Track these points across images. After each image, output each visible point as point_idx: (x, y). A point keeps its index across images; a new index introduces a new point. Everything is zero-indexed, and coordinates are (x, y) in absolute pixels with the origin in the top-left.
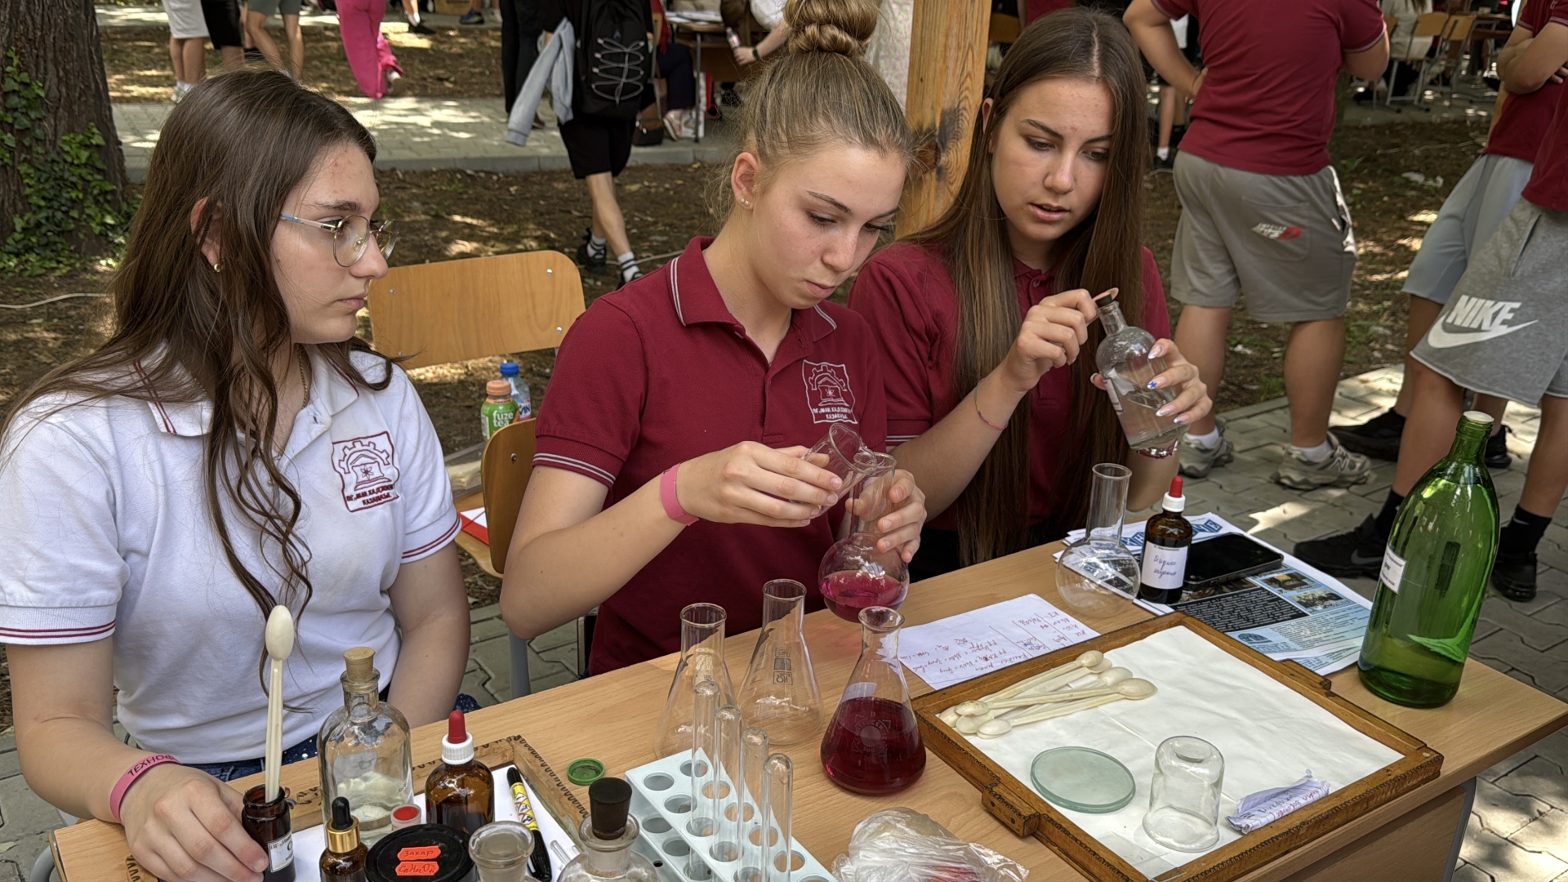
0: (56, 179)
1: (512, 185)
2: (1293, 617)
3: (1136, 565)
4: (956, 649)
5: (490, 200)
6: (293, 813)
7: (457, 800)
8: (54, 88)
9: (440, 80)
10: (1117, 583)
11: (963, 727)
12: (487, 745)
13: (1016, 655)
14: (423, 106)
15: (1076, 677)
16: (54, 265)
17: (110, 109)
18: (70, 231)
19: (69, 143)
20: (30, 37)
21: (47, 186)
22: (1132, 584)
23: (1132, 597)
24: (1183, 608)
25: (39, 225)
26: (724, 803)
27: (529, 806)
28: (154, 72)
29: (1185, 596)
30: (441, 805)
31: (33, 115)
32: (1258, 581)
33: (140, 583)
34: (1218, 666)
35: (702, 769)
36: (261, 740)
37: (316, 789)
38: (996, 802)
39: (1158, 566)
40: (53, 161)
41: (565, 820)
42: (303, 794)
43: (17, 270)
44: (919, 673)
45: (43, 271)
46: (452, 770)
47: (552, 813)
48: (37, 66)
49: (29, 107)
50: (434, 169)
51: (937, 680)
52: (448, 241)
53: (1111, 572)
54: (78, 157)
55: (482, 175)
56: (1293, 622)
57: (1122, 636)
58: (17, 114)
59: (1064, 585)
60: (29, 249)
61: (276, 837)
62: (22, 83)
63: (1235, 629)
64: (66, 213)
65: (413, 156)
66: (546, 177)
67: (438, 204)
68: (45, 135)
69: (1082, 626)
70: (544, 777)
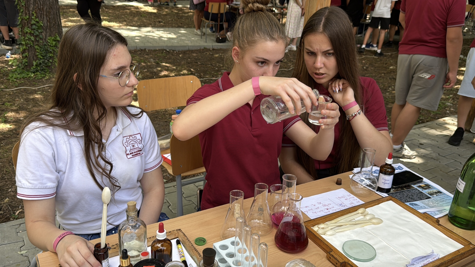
0: (46, 50)
1: (180, 54)
2: (427, 199)
3: (376, 180)
4: (318, 206)
5: (174, 59)
6: (110, 252)
7: (161, 251)
8: (46, 23)
9: (160, 22)
10: (370, 186)
11: (320, 232)
12: (170, 232)
13: (337, 209)
14: (154, 30)
15: (357, 216)
16: (44, 75)
17: (62, 30)
18: (49, 66)
19: (50, 40)
20: (39, 8)
21: (43, 52)
22: (375, 186)
23: (375, 191)
24: (391, 195)
25: (40, 64)
26: (245, 255)
27: (183, 252)
28: (75, 18)
29: (392, 191)
30: (155, 252)
31: (39, 31)
32: (415, 186)
33: (63, 181)
34: (403, 214)
35: (238, 244)
36: (100, 227)
37: (117, 244)
38: (331, 257)
39: (384, 181)
40: (45, 45)
41: (194, 257)
42: (113, 246)
43: (34, 77)
44: (306, 213)
45: (41, 78)
46: (159, 241)
47: (190, 254)
48: (41, 16)
49: (38, 29)
50: (157, 49)
51: (312, 216)
52: (161, 71)
53: (368, 182)
54: (52, 44)
55: (171, 51)
56: (427, 200)
57: (372, 204)
58: (35, 31)
59: (353, 186)
60: (37, 71)
61: (104, 259)
62: (37, 22)
63: (408, 202)
64: (48, 60)
65: (151, 45)
66: (191, 52)
67: (158, 60)
68: (43, 37)
69: (358, 200)
70: (188, 243)
